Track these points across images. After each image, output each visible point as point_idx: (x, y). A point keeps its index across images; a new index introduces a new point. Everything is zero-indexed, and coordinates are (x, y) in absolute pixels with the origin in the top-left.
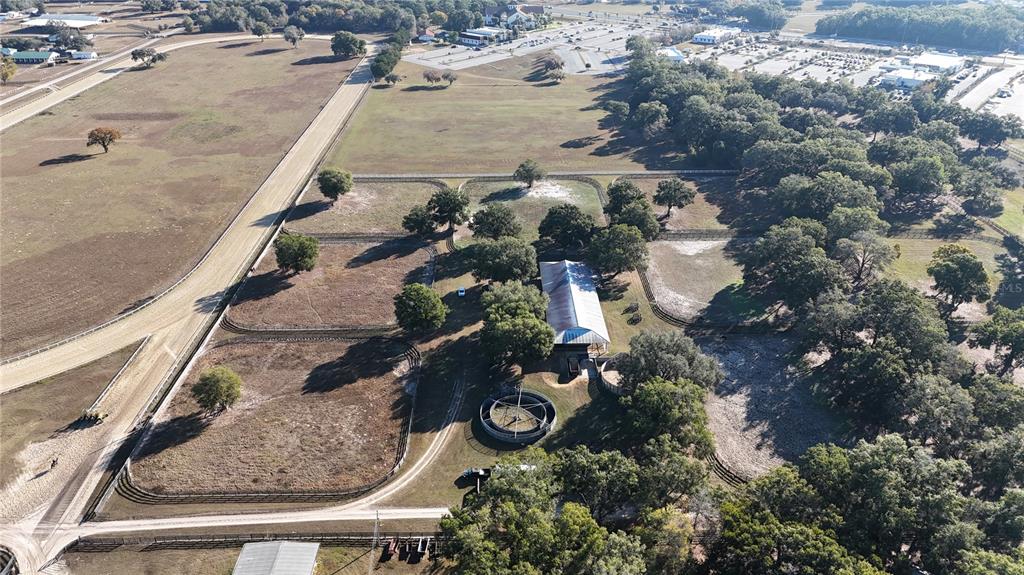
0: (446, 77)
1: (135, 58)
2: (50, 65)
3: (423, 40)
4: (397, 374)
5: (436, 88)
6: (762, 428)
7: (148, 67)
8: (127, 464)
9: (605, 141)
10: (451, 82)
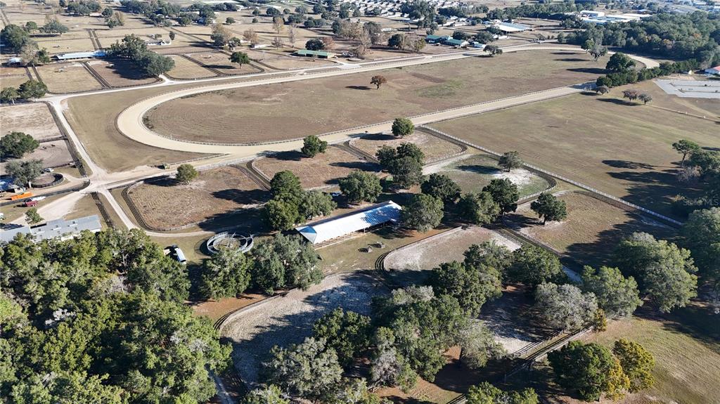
0: (642, 97)
1: (485, 50)
2: (455, 48)
3: (708, 73)
4: (244, 206)
5: (628, 104)
6: (281, 324)
7: (490, 56)
8: (142, 182)
9: (648, 171)
10: (646, 101)
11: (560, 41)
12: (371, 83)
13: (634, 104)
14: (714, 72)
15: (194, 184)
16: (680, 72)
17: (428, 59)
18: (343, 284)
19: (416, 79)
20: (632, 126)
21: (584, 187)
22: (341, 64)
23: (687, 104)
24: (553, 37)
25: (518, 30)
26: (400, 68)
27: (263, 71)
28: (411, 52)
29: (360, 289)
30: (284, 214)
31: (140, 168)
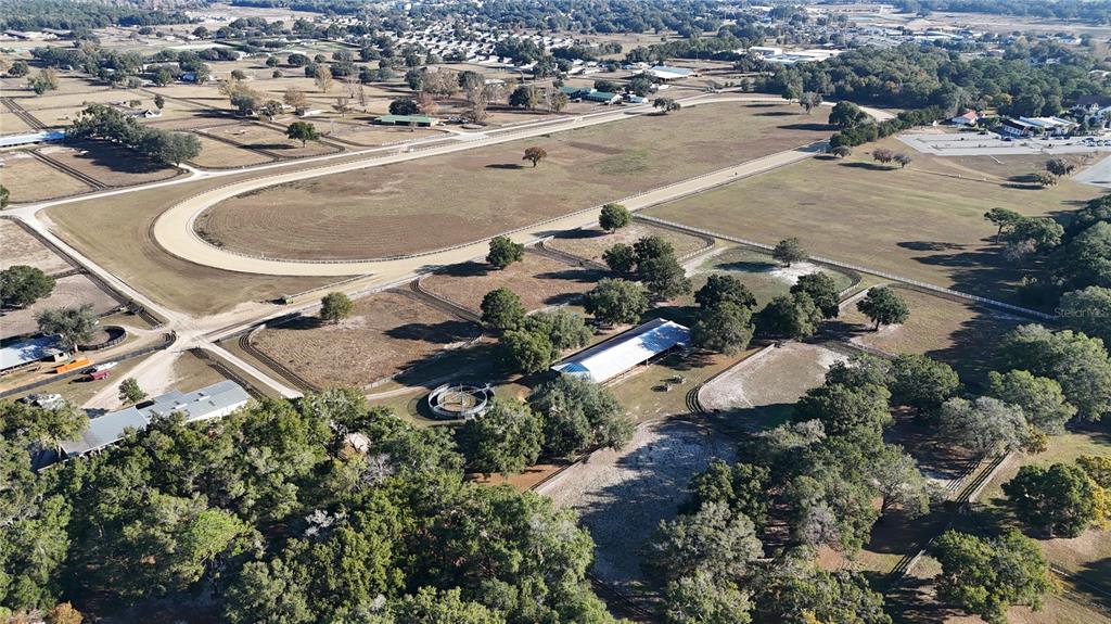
0: (898, 158)
1: (655, 105)
2: (606, 104)
3: (955, 123)
4: (446, 347)
5: (882, 169)
6: (605, 500)
7: (663, 114)
8: (263, 326)
9: (961, 252)
10: (903, 164)
11: (745, 89)
12: (524, 158)
13: (889, 169)
14: (964, 122)
15: (347, 323)
16: (923, 124)
17: (578, 122)
18: (657, 437)
19: (577, 151)
20: (904, 197)
21: (896, 278)
22: (456, 134)
23: (950, 164)
24: (732, 84)
25: (679, 76)
26: (548, 136)
27: (342, 149)
28: (547, 112)
29: (686, 441)
30: (535, 347)
31: (242, 306)
